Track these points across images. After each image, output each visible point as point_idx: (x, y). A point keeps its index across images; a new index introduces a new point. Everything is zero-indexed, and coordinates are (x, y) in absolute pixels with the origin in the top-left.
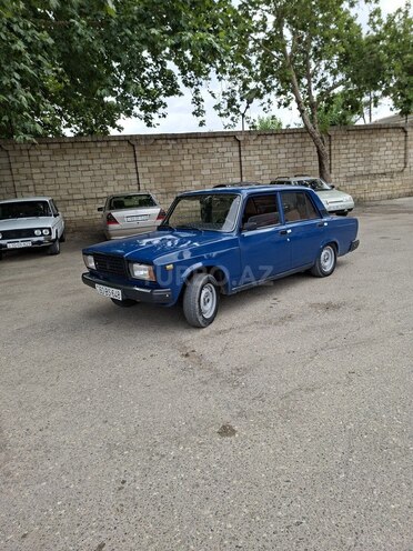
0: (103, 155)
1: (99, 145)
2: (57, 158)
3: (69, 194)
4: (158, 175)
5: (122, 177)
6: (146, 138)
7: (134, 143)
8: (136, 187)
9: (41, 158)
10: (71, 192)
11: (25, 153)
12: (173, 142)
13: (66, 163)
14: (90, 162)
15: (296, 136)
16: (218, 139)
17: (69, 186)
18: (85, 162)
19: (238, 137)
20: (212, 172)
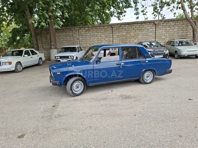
0: (102, 31)
1: (101, 28)
2: (87, 32)
3: (90, 45)
4: (120, 38)
5: (107, 39)
6: (117, 24)
7: (113, 26)
8: (112, 43)
9: (82, 33)
10: (90, 44)
11: (77, 31)
12: (128, 25)
13: (89, 34)
14: (97, 34)
16: (146, 24)
17: (90, 42)
18: (96, 34)
19: (155, 23)
20: (143, 37)
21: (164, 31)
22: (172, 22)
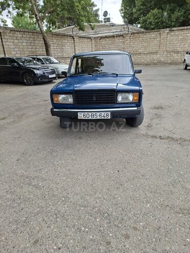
21: (12, 44)
22: (18, 33)
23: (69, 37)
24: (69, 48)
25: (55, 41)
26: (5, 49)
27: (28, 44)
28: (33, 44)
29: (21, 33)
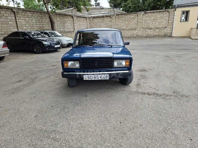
15: (38, 13)
19: (13, 10)
20: (3, 26)
21: (24, 21)
22: (29, 12)
23: (69, 16)
24: (69, 24)
25: (58, 19)
26: (18, 25)
27: (37, 21)
28: (41, 21)
29: (31, 13)
